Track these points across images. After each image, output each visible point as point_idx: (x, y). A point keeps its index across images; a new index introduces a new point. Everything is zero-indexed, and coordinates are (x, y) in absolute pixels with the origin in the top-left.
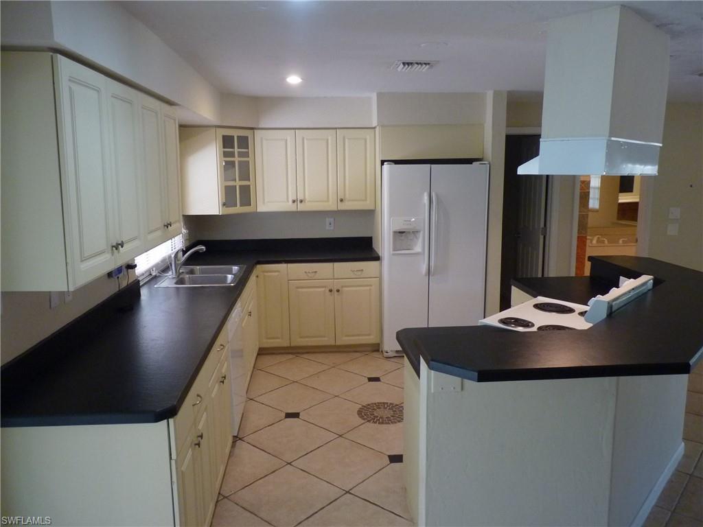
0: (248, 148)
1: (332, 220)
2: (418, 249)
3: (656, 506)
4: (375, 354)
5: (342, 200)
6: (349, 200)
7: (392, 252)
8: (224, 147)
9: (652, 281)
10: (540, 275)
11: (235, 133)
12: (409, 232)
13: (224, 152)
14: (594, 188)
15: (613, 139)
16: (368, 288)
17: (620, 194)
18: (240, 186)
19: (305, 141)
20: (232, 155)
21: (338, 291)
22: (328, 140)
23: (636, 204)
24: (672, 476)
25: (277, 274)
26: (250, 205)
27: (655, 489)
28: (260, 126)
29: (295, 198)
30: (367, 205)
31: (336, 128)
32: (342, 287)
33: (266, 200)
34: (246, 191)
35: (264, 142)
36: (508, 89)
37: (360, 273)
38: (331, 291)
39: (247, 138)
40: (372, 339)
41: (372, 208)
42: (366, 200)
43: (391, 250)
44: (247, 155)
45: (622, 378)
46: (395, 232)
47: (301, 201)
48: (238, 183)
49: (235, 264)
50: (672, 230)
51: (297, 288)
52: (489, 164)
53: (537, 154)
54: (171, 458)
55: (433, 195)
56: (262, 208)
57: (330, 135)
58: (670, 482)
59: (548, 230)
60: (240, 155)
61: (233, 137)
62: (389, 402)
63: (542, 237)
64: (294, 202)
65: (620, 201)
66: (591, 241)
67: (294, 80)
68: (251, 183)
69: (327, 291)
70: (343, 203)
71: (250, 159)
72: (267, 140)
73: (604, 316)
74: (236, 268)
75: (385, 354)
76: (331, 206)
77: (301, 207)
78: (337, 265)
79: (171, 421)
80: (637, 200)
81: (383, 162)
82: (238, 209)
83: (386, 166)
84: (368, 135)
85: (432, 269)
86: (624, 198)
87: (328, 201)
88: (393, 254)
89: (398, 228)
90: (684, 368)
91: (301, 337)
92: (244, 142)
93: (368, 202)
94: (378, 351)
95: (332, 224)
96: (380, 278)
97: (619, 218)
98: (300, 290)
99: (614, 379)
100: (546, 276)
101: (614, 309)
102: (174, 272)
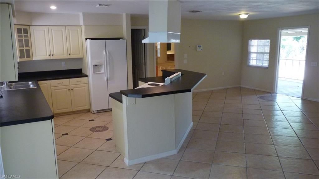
0: (28, 33)
1: (65, 63)
2: (103, 71)
3: (187, 137)
4: (89, 113)
5: (70, 54)
6: (73, 54)
7: (93, 73)
8: (18, 33)
9: (181, 74)
10: (144, 77)
11: (22, 27)
12: (99, 65)
13: (18, 35)
14: (159, 49)
15: (169, 32)
16: (84, 88)
17: (167, 51)
18: (26, 49)
19: (53, 31)
20: (21, 36)
21: (72, 90)
22: (62, 31)
23: (173, 55)
24: (190, 130)
25: (46, 85)
26: (30, 57)
27: (186, 132)
28: (33, 24)
29: (50, 54)
30: (80, 56)
31: (65, 26)
32: (74, 88)
33: (37, 55)
34: (28, 51)
35: (35, 31)
36: (131, 13)
37: (80, 82)
38: (69, 90)
39: (27, 29)
40: (87, 107)
41: (82, 57)
42: (79, 54)
43: (93, 72)
44: (27, 36)
45: (176, 94)
46: (94, 66)
47: (53, 55)
48: (25, 48)
49: (30, 81)
50: (185, 61)
51: (55, 90)
52: (126, 40)
53: (148, 37)
54: (53, 132)
55: (107, 51)
56: (35, 58)
57: (63, 29)
58: (190, 132)
59: (146, 64)
60: (25, 36)
61: (21, 29)
62: (100, 126)
63: (144, 66)
64: (49, 55)
65: (167, 54)
66: (159, 68)
67: (53, 7)
68: (30, 48)
69: (68, 90)
70: (70, 56)
71: (29, 38)
72: (36, 30)
73: (170, 82)
74: (31, 83)
75: (93, 112)
76: (65, 56)
77: (53, 58)
78: (71, 79)
79: (53, 120)
80: (174, 53)
81: (86, 39)
82: (25, 59)
83: (88, 40)
84: (79, 28)
85: (109, 79)
86: (169, 53)
87: (64, 55)
88: (94, 74)
89: (95, 64)
90: (190, 91)
91: (58, 110)
92: (26, 31)
93: (80, 54)
94: (89, 112)
95: (65, 64)
96: (88, 83)
97: (167, 60)
98: (56, 91)
99: (174, 94)
100: (146, 77)
101: (172, 81)
102: (6, 85)
